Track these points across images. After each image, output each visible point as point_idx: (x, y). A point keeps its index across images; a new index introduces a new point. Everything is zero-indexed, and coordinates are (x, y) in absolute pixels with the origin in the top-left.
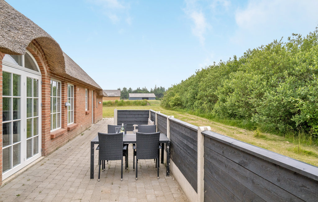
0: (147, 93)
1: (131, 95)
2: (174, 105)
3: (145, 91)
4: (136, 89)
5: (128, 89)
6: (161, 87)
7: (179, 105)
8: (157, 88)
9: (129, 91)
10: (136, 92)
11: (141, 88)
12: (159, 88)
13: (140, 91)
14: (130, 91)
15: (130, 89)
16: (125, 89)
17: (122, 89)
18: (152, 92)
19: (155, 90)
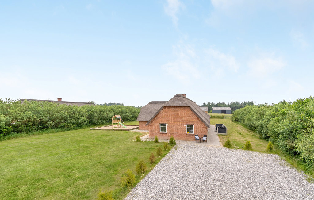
0: (225, 107)
1: (214, 109)
2: (235, 120)
3: (224, 105)
4: (217, 103)
5: (211, 103)
6: (236, 102)
7: (237, 120)
10: (217, 106)
11: (221, 102)
12: (234, 102)
13: (220, 105)
14: (213, 105)
15: (213, 103)
16: (209, 103)
17: (207, 103)
18: (229, 106)
19: (232, 104)
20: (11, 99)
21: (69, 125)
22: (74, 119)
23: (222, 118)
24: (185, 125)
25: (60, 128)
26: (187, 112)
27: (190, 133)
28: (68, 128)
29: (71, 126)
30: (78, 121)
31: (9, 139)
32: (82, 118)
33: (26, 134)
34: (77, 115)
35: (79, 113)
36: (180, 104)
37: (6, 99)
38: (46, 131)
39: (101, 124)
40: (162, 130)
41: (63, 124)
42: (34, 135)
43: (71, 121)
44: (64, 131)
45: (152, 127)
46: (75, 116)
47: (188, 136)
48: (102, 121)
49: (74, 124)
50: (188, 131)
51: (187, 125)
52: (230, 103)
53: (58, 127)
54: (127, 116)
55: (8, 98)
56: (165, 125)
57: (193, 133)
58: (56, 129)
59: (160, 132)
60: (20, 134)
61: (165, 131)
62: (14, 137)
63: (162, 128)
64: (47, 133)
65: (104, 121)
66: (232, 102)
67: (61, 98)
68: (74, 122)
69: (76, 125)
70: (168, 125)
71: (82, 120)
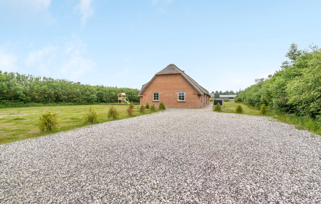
0: (233, 94)
1: (221, 96)
3: (232, 93)
4: (225, 92)
5: (219, 92)
8: (241, 90)
9: (219, 93)
10: (225, 94)
11: (229, 91)
13: (228, 93)
14: (221, 93)
15: (221, 91)
16: (217, 92)
17: (215, 92)
18: (237, 94)
20: (32, 75)
21: (80, 100)
22: (86, 96)
23: (226, 101)
24: (176, 93)
25: (73, 102)
26: (178, 80)
27: (181, 101)
28: (80, 103)
29: (82, 101)
30: (88, 97)
31: (27, 106)
32: (92, 95)
33: (43, 104)
34: (88, 92)
35: (90, 91)
36: (172, 72)
37: (29, 75)
38: (60, 104)
39: (110, 102)
40: (155, 99)
41: (76, 99)
42: (50, 106)
43: (83, 97)
44: (76, 105)
45: (145, 96)
46: (87, 93)
47: (179, 103)
48: (110, 100)
49: (85, 100)
50: (179, 99)
51: (178, 93)
52: (238, 91)
53: (70, 101)
54: (134, 97)
55: (30, 75)
56: (158, 94)
57: (184, 101)
58: (70, 103)
59: (153, 100)
60: (37, 104)
61: (158, 99)
62: (32, 106)
63: (155, 96)
64: (61, 105)
65: (112, 100)
66: (240, 91)
67: (80, 82)
68: (85, 98)
69: (87, 101)
70: (160, 93)
71: (92, 97)
